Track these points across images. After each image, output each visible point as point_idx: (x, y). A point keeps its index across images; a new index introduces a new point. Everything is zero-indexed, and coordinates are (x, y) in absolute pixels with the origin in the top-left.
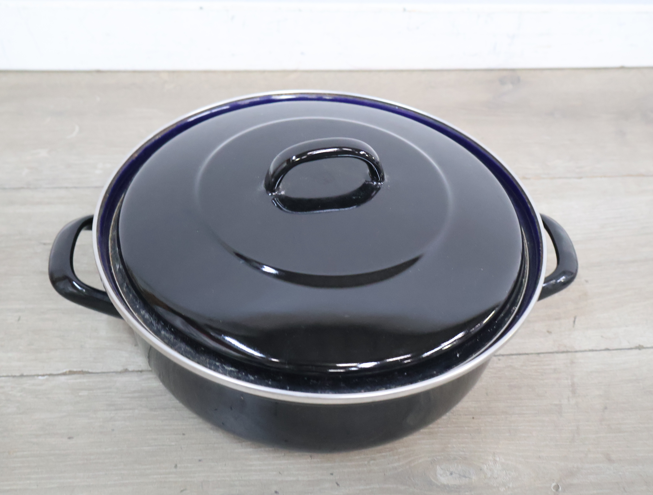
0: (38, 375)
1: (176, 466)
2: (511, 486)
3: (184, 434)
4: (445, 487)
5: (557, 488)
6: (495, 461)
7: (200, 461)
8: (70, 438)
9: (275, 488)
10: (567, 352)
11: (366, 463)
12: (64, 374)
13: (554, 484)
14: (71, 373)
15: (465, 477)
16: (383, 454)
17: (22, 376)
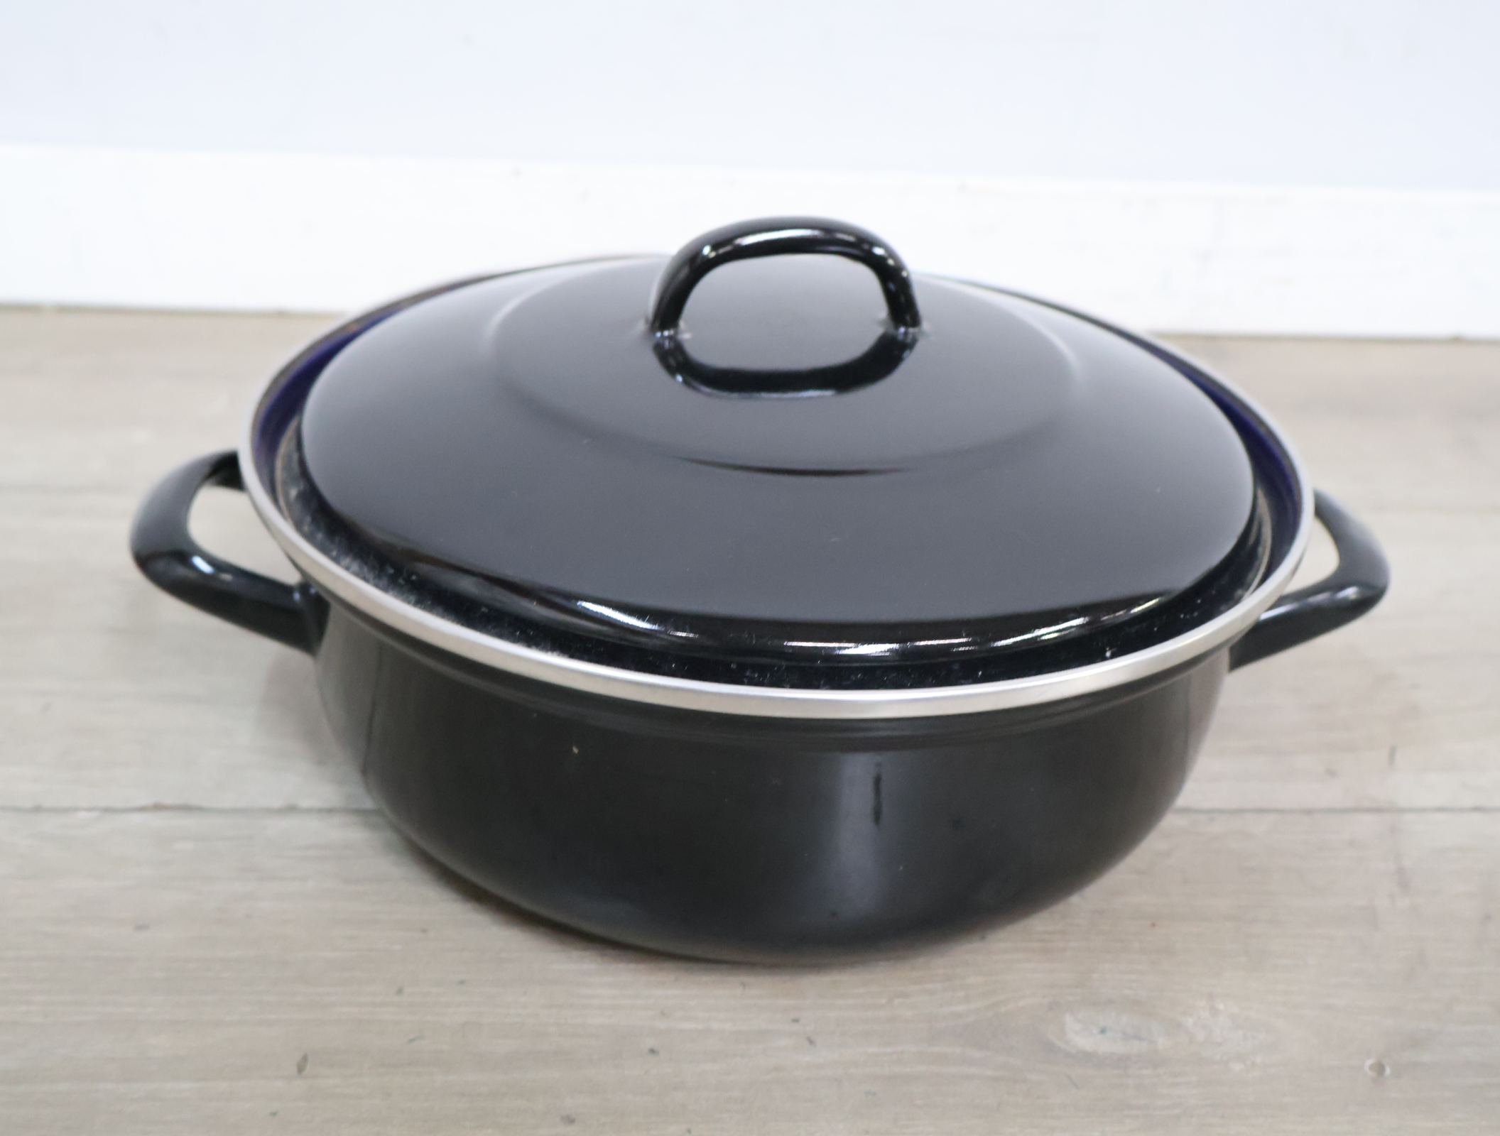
0: (76, 809)
1: (400, 991)
2: (1259, 1059)
3: (424, 931)
4: (1087, 1058)
5: (1379, 1068)
6: (1215, 1012)
7: (462, 982)
8: (140, 928)
9: (650, 1042)
10: (1379, 810)
11: (884, 1001)
12: (142, 809)
13: (1370, 1062)
14: (158, 808)
15: (1139, 1038)
16: (929, 986)
17: (38, 809)
